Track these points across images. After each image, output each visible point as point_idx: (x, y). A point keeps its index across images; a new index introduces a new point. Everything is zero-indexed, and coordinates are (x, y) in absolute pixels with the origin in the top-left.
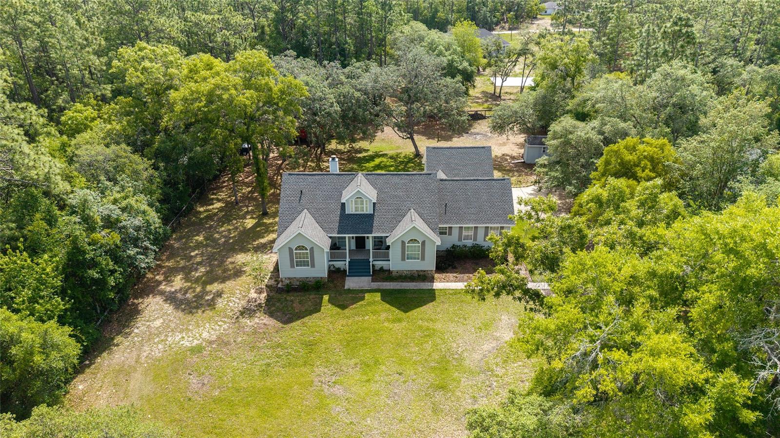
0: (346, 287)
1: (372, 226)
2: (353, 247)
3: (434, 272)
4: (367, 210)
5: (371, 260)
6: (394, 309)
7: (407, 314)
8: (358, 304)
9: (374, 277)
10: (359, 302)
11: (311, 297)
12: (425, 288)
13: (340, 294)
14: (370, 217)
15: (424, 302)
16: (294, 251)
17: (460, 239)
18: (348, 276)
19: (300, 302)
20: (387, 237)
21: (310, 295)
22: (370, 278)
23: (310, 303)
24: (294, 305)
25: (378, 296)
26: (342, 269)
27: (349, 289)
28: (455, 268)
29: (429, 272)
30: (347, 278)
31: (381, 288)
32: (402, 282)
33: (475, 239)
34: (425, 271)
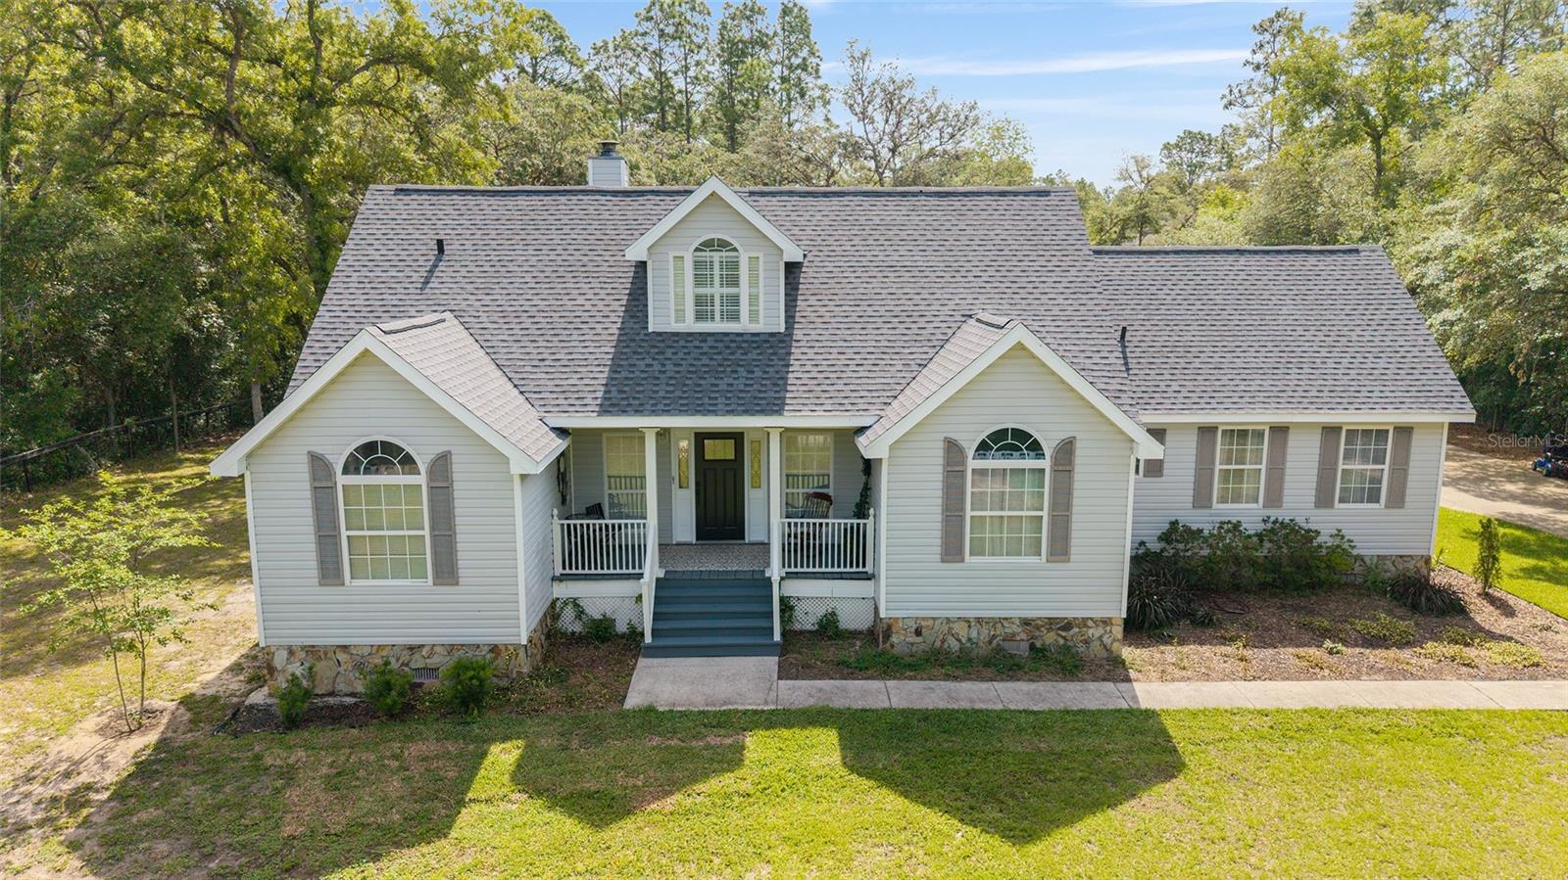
0: (633, 701)
1: (780, 383)
2: (685, 529)
3: (1118, 631)
4: (754, 316)
5: (775, 571)
6: (933, 819)
7: (1034, 849)
8: (700, 787)
9: (792, 657)
10: (705, 775)
11: (414, 749)
12: (1093, 705)
13: (596, 735)
14: (774, 349)
15: (1114, 778)
16: (342, 480)
17: (1201, 499)
18: (654, 652)
19: (338, 783)
20: (861, 430)
21: (409, 738)
22: (771, 662)
23: (395, 786)
24: (293, 794)
25: (823, 748)
26: (621, 627)
27: (650, 710)
28: (1206, 623)
29: (1094, 632)
30: (642, 662)
31: (838, 703)
32: (947, 677)
33: (1274, 497)
34: (1067, 625)
